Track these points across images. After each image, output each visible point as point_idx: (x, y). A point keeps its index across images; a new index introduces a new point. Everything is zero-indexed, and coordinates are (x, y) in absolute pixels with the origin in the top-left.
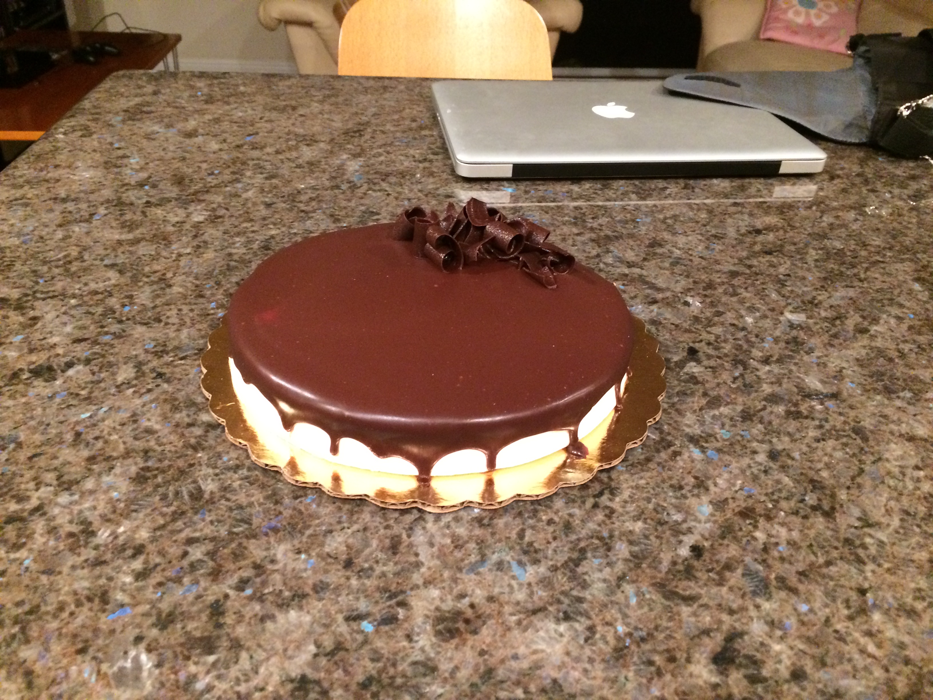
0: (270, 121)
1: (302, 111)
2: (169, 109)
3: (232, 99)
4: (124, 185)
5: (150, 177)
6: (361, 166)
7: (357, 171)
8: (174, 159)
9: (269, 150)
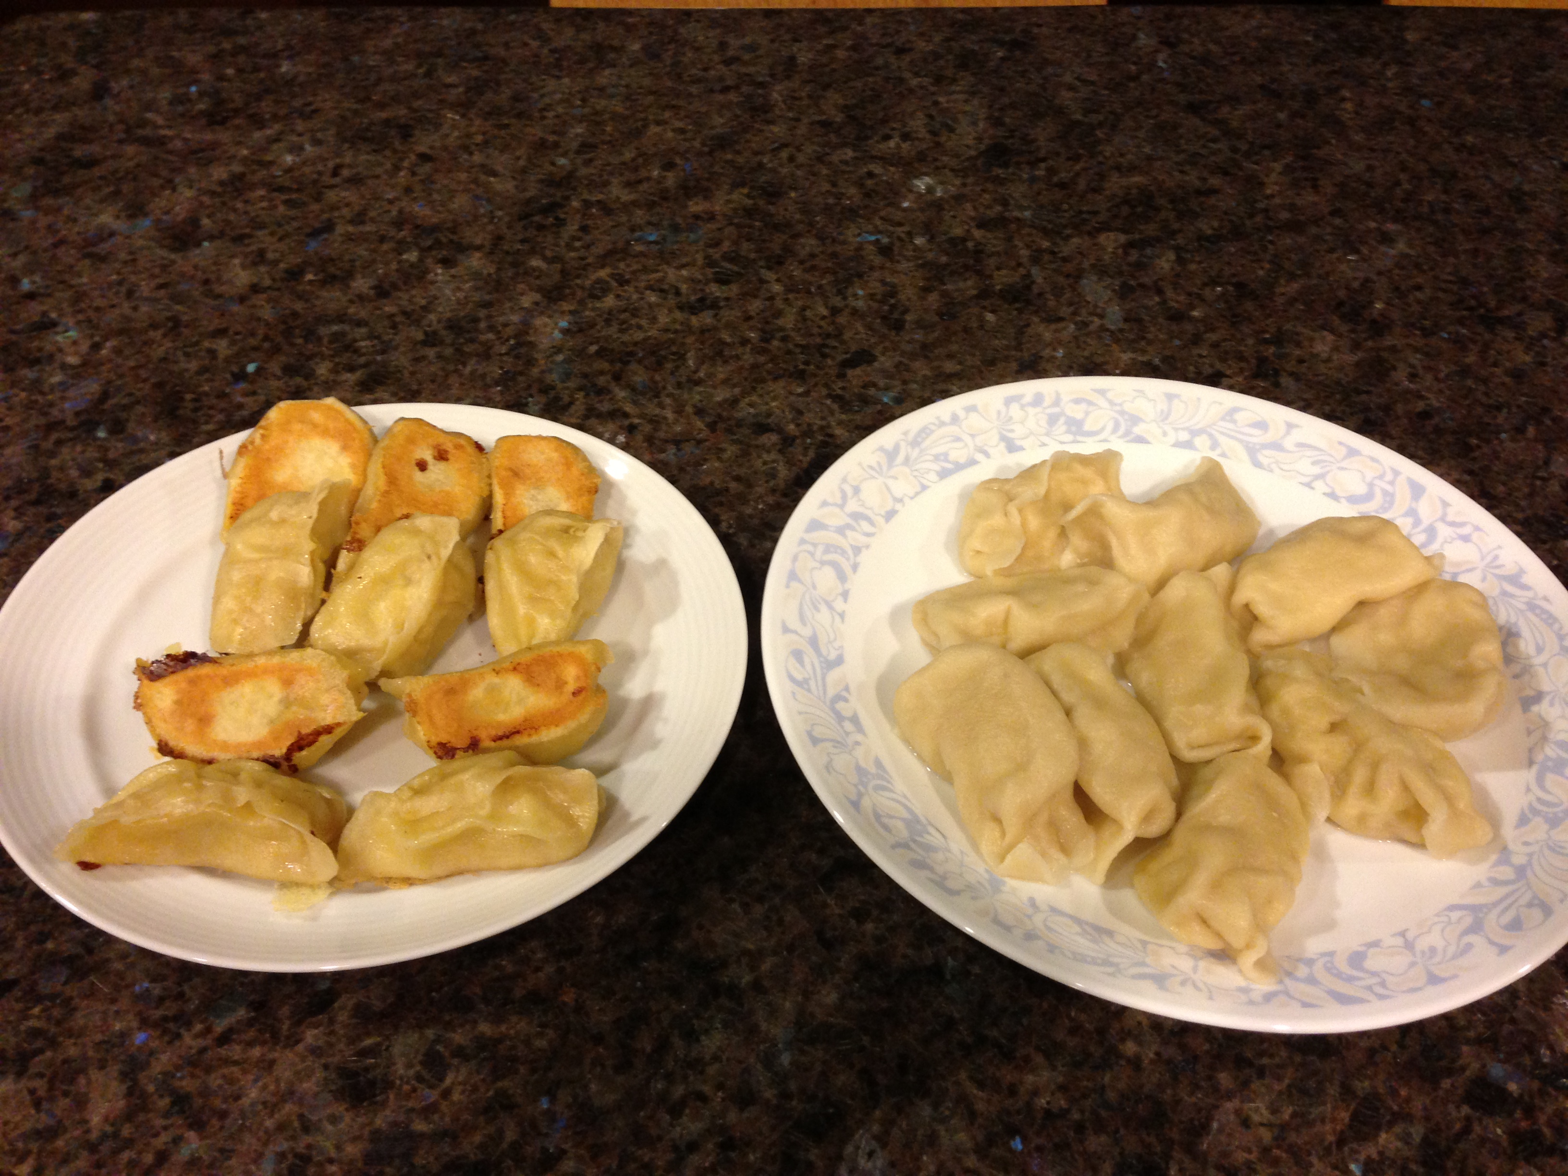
0: (356, 181)
1: (425, 142)
2: (130, 149)
3: (266, 107)
4: (50, 427)
5: (105, 396)
6: (566, 332)
7: (558, 350)
8: (154, 326)
9: (361, 284)
